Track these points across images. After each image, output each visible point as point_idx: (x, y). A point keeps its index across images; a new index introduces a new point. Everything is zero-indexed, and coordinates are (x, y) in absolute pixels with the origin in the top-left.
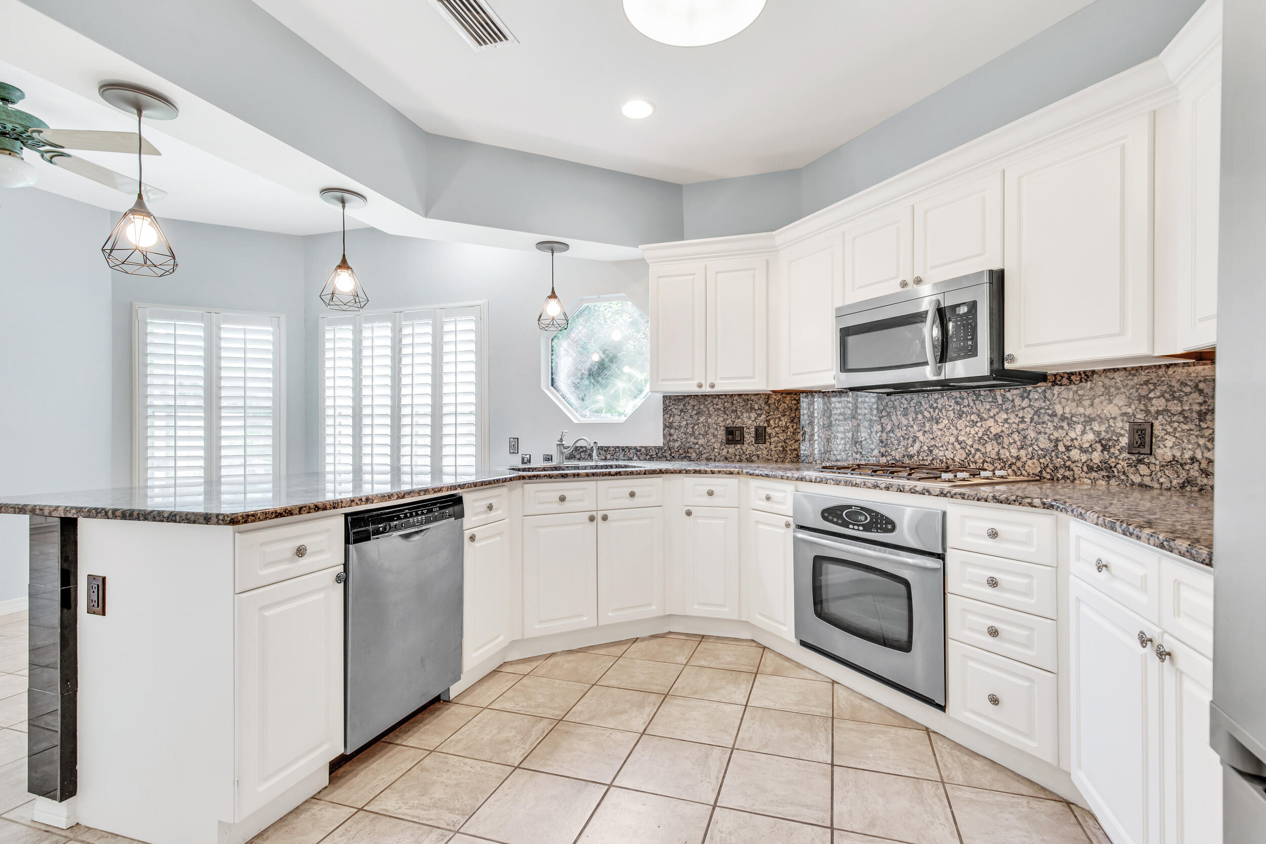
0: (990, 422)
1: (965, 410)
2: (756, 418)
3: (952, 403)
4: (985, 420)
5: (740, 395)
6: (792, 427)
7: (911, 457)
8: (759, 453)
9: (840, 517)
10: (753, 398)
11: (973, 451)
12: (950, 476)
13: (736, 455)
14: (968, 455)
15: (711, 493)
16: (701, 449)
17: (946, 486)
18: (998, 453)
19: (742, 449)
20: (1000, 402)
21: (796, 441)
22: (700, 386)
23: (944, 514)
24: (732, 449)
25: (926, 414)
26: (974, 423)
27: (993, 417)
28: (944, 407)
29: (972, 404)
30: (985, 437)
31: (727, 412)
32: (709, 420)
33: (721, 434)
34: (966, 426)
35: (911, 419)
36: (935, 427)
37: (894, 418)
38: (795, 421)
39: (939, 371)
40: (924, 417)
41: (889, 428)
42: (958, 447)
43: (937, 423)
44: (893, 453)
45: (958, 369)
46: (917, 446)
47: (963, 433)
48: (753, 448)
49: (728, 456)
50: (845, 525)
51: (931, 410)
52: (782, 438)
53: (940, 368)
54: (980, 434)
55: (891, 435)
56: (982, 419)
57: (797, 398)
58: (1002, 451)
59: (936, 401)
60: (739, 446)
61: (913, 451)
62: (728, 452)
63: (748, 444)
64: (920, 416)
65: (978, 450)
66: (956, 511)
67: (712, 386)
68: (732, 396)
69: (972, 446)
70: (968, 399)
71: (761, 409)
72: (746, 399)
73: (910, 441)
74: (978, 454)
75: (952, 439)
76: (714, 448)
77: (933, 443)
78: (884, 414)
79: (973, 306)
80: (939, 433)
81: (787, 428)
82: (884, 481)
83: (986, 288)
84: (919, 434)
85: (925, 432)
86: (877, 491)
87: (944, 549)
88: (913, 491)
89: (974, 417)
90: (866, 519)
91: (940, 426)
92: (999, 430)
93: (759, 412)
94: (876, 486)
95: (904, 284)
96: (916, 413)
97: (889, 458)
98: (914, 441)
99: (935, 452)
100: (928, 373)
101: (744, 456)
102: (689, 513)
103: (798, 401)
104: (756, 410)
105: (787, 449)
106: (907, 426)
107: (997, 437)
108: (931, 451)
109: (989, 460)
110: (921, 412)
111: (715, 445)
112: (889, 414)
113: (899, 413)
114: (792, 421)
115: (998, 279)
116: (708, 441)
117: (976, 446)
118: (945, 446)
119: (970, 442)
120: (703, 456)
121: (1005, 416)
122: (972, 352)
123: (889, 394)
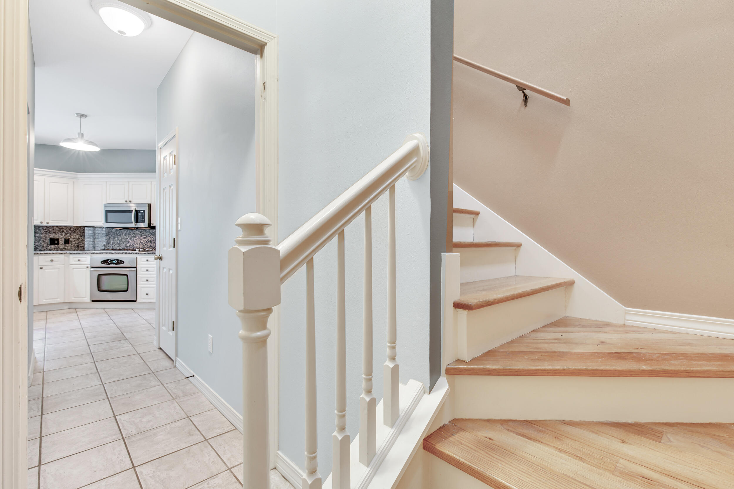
0: (149, 238)
1: (143, 234)
2: (65, 235)
3: (139, 232)
4: (148, 237)
5: (57, 227)
6: (81, 238)
7: (127, 247)
8: (66, 248)
9: (108, 262)
10: (63, 228)
11: (145, 245)
12: (138, 250)
13: (55, 249)
14: (143, 246)
15: (52, 261)
16: (37, 246)
17: (137, 252)
18: (151, 245)
19: (58, 246)
20: (151, 233)
21: (83, 243)
22: (41, 223)
23: (137, 258)
24: (53, 246)
25: (132, 235)
26: (145, 238)
27: (150, 236)
28: (137, 233)
29: (144, 233)
30: (148, 241)
31: (51, 233)
32: (41, 236)
33: (48, 241)
34: (143, 239)
35: (127, 237)
36: (134, 239)
37: (122, 236)
38: (83, 236)
39: (136, 225)
40: (131, 236)
41: (120, 239)
42: (141, 244)
43: (135, 238)
44: (122, 246)
45: (142, 225)
46: (129, 244)
47: (142, 240)
48: (63, 246)
49: (51, 249)
50: (109, 264)
51: (133, 234)
52: (77, 242)
53: (136, 224)
54: (146, 241)
55: (121, 241)
56: (147, 237)
57: (84, 229)
58: (152, 245)
59: (135, 232)
60: (56, 245)
61: (128, 245)
62: (51, 248)
63: (61, 244)
64: (130, 236)
65: (146, 245)
66: (139, 257)
67: (48, 223)
68: (53, 227)
69: (144, 244)
70: (143, 232)
71: (67, 232)
72: (61, 229)
73: (127, 242)
74: (146, 246)
75: (139, 242)
76: (44, 246)
77: (134, 243)
78: (119, 235)
79: (144, 211)
80: (136, 240)
81: (79, 239)
82: (121, 252)
83: (147, 207)
84: (130, 241)
85: (132, 240)
86: (119, 254)
87: (137, 266)
88: (129, 253)
89: (145, 236)
90: (116, 261)
91: (136, 239)
92: (151, 240)
93: (66, 233)
94: (119, 253)
95: (126, 202)
96: (129, 235)
97: (120, 248)
98: (128, 243)
99: (135, 245)
100: (133, 225)
101: (59, 249)
102: (41, 268)
103: (84, 230)
104: (65, 232)
105: (79, 246)
106: (126, 238)
107: (151, 241)
108: (133, 245)
109: (148, 247)
110: (130, 235)
111: (44, 245)
112: (120, 235)
113: (123, 235)
114: (81, 236)
115: (150, 206)
116: (41, 244)
117: (145, 244)
118: (137, 244)
119: (144, 243)
120: (38, 249)
121: (152, 236)
122: (144, 221)
123: (120, 229)
